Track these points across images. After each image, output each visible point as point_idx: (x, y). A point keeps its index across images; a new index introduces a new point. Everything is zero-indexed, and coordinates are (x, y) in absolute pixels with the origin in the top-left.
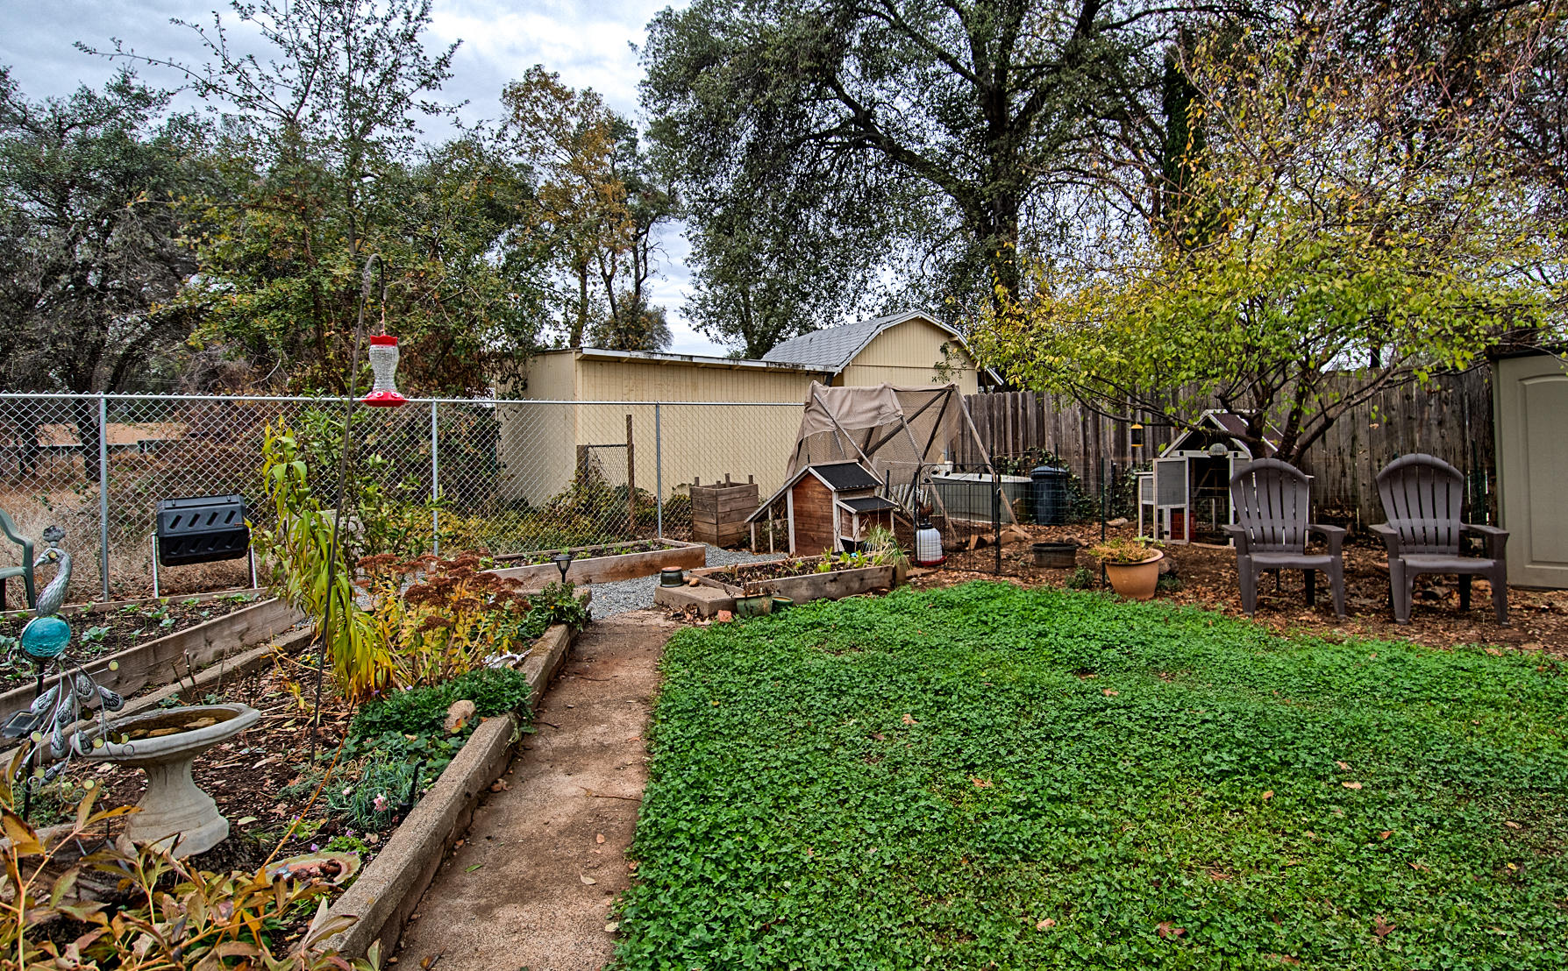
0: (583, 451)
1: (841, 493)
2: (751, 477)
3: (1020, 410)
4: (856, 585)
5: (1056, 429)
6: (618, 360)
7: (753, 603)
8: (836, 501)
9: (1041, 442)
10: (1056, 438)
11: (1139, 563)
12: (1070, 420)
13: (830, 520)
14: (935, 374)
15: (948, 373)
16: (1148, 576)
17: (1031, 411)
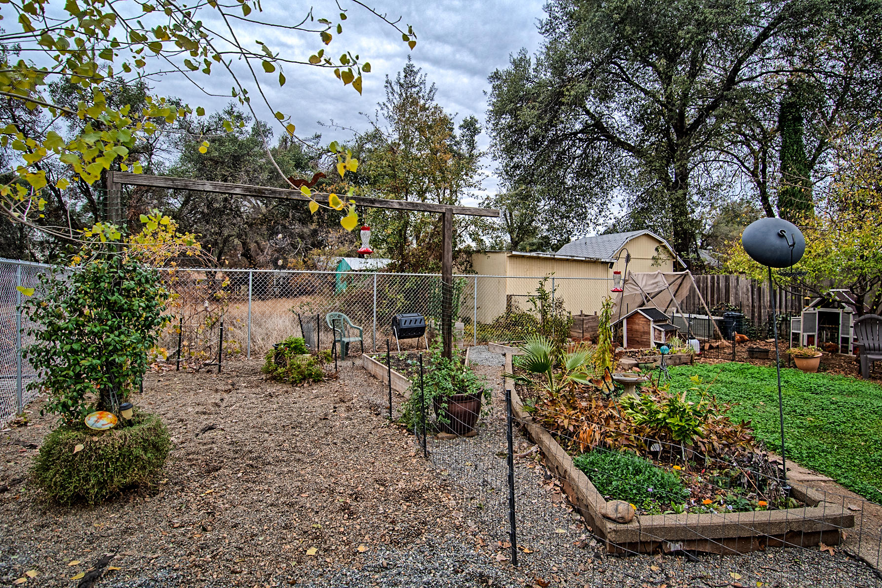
0: (509, 298)
1: (655, 322)
2: (596, 312)
3: (716, 284)
4: (678, 361)
5: (736, 294)
6: (523, 256)
7: (648, 365)
8: (652, 325)
9: (728, 300)
10: (736, 299)
11: (812, 357)
12: (745, 290)
13: (649, 333)
14: (652, 262)
15: (660, 261)
16: (815, 362)
17: (722, 284)
